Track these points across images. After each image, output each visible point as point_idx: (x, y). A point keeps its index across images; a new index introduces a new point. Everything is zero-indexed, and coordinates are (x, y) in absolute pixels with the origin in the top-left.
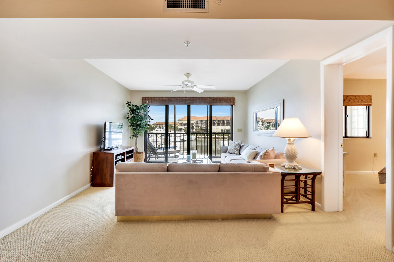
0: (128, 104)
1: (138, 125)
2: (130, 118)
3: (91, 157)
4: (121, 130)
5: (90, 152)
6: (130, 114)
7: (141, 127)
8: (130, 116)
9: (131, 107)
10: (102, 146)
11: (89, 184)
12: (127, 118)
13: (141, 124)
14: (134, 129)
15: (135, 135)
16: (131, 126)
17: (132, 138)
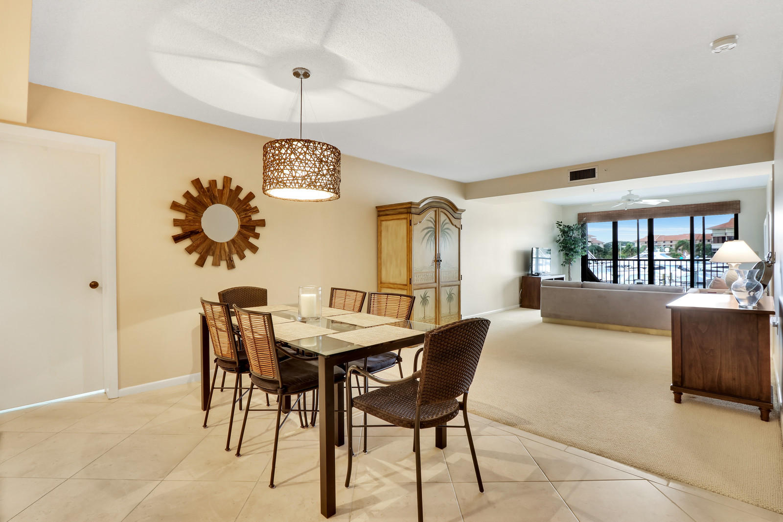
0: (559, 223)
1: (572, 250)
2: (561, 241)
3: (520, 281)
4: (548, 256)
5: (518, 276)
6: (560, 236)
7: (575, 252)
8: (562, 239)
9: (561, 227)
10: (530, 272)
11: (519, 305)
12: (557, 241)
13: (575, 248)
14: (567, 255)
15: (568, 261)
16: (562, 250)
17: (565, 265)
